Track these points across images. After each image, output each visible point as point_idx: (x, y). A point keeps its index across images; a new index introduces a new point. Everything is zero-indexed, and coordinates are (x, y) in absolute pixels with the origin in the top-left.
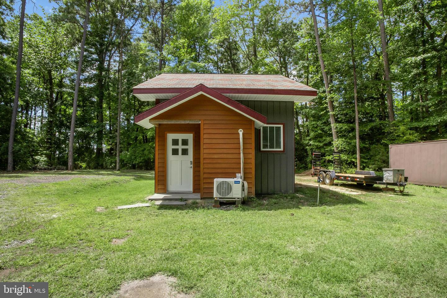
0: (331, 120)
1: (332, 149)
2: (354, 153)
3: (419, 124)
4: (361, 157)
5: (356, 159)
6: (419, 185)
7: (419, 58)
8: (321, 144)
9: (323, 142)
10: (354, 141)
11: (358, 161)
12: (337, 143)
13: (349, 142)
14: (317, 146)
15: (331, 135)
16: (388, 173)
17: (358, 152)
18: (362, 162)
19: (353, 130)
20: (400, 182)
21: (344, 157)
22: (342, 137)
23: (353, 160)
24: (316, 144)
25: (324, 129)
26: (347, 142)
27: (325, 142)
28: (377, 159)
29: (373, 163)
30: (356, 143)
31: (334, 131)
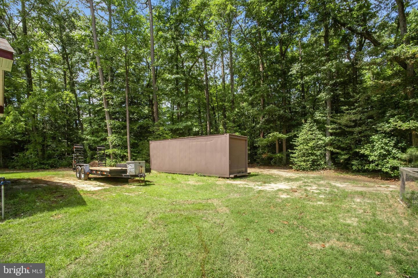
0: (107, 116)
1: (107, 143)
2: (126, 147)
3: (173, 127)
4: (131, 152)
5: (127, 153)
6: (168, 173)
7: (173, 77)
8: (98, 139)
9: (100, 137)
10: (126, 137)
11: (129, 155)
12: (111, 138)
13: (121, 138)
14: (94, 140)
15: (106, 131)
16: (131, 166)
17: (129, 147)
18: (132, 156)
19: (125, 127)
20: (141, 173)
21: (117, 151)
22: (116, 133)
23: (125, 154)
24: (93, 138)
25: (101, 124)
26: (120, 138)
27: (102, 137)
28: (144, 153)
29: (142, 156)
30: (127, 139)
31: (109, 127)
